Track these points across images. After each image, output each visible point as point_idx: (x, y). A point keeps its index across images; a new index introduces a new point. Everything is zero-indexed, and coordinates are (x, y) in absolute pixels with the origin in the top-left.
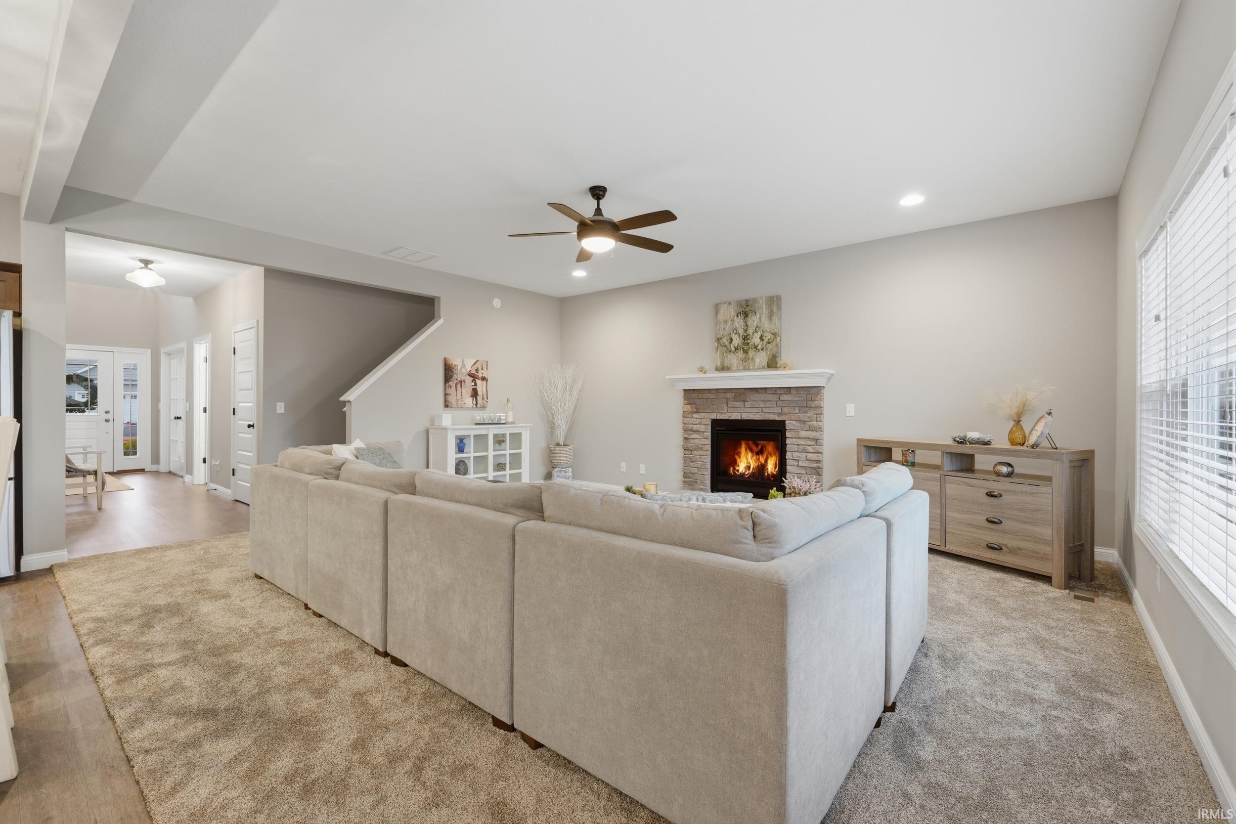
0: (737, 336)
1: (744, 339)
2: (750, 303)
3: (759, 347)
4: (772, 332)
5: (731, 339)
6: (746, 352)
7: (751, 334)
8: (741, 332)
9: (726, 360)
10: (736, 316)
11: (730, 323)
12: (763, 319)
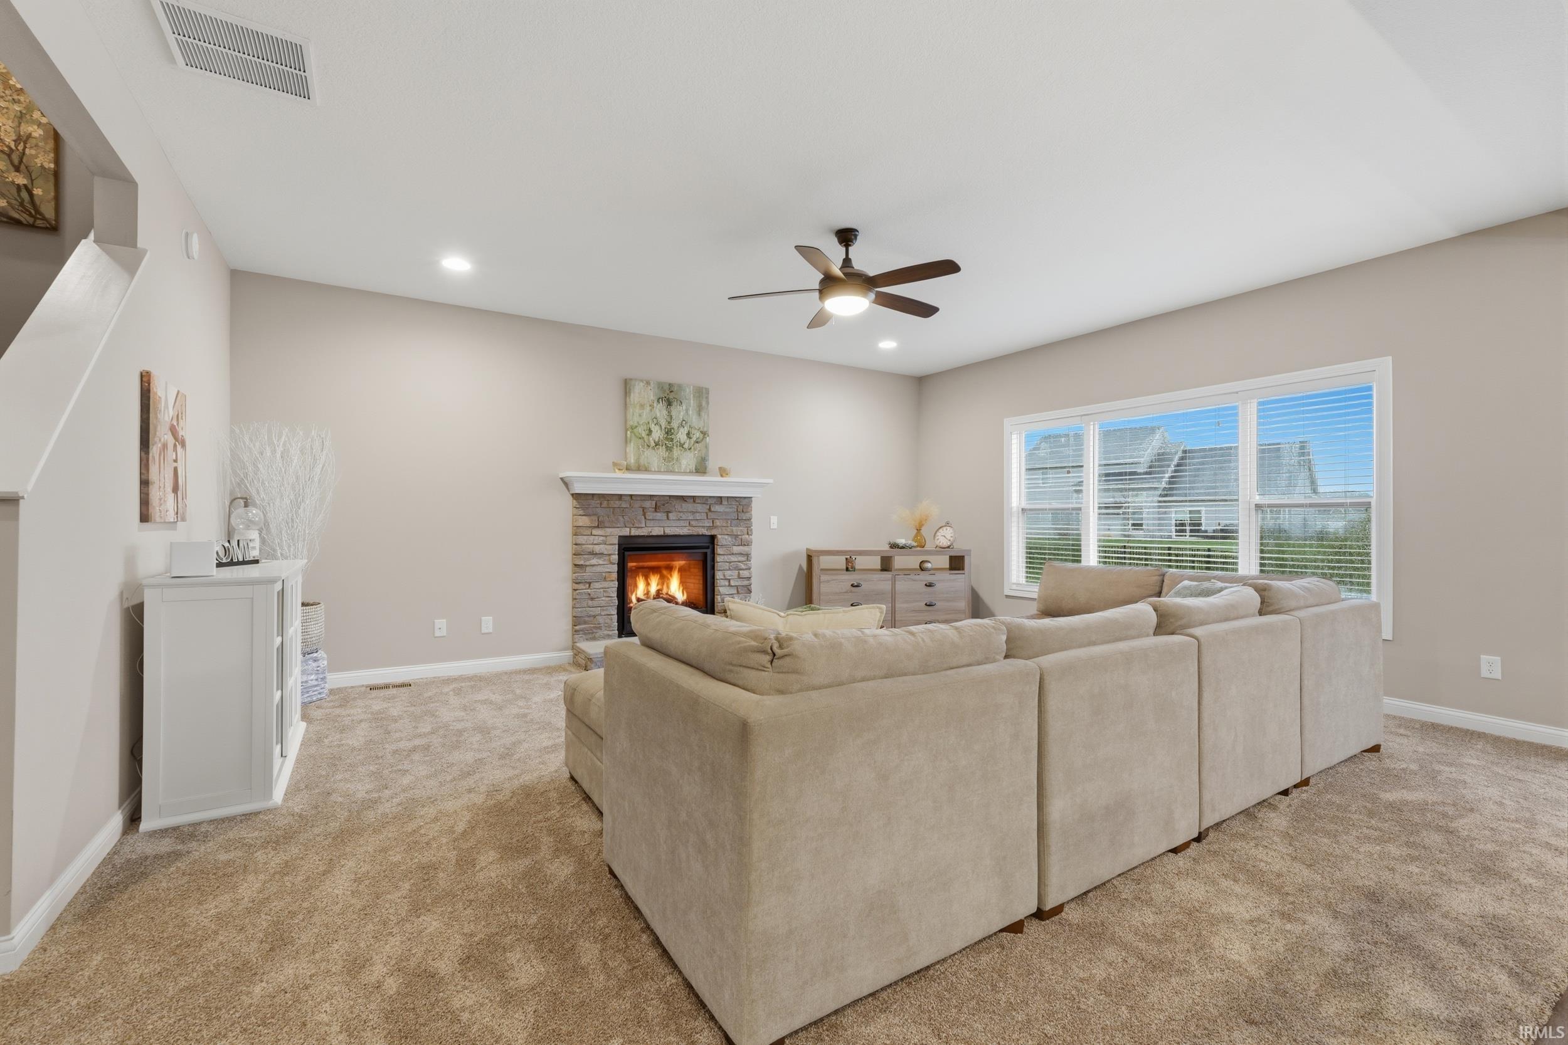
0: (657, 427)
1: (667, 433)
2: (675, 389)
3: (686, 446)
4: (701, 429)
5: (650, 431)
6: (669, 449)
7: (676, 428)
8: (663, 423)
9: (643, 457)
10: (656, 401)
11: (648, 408)
12: (690, 412)
